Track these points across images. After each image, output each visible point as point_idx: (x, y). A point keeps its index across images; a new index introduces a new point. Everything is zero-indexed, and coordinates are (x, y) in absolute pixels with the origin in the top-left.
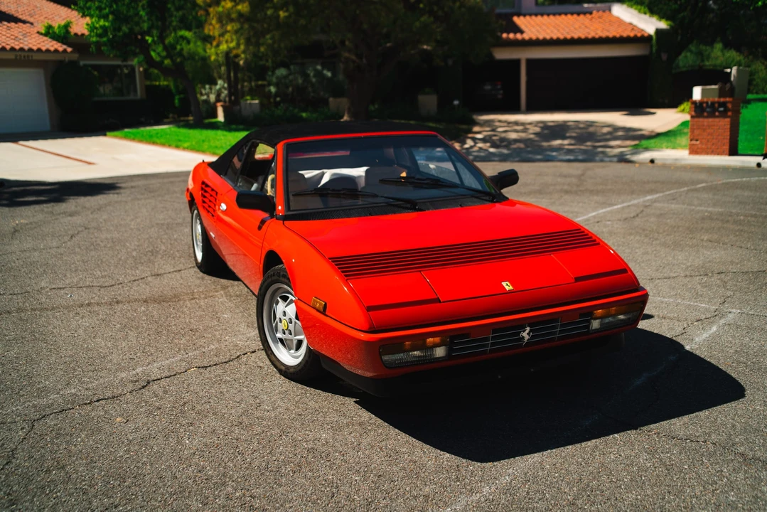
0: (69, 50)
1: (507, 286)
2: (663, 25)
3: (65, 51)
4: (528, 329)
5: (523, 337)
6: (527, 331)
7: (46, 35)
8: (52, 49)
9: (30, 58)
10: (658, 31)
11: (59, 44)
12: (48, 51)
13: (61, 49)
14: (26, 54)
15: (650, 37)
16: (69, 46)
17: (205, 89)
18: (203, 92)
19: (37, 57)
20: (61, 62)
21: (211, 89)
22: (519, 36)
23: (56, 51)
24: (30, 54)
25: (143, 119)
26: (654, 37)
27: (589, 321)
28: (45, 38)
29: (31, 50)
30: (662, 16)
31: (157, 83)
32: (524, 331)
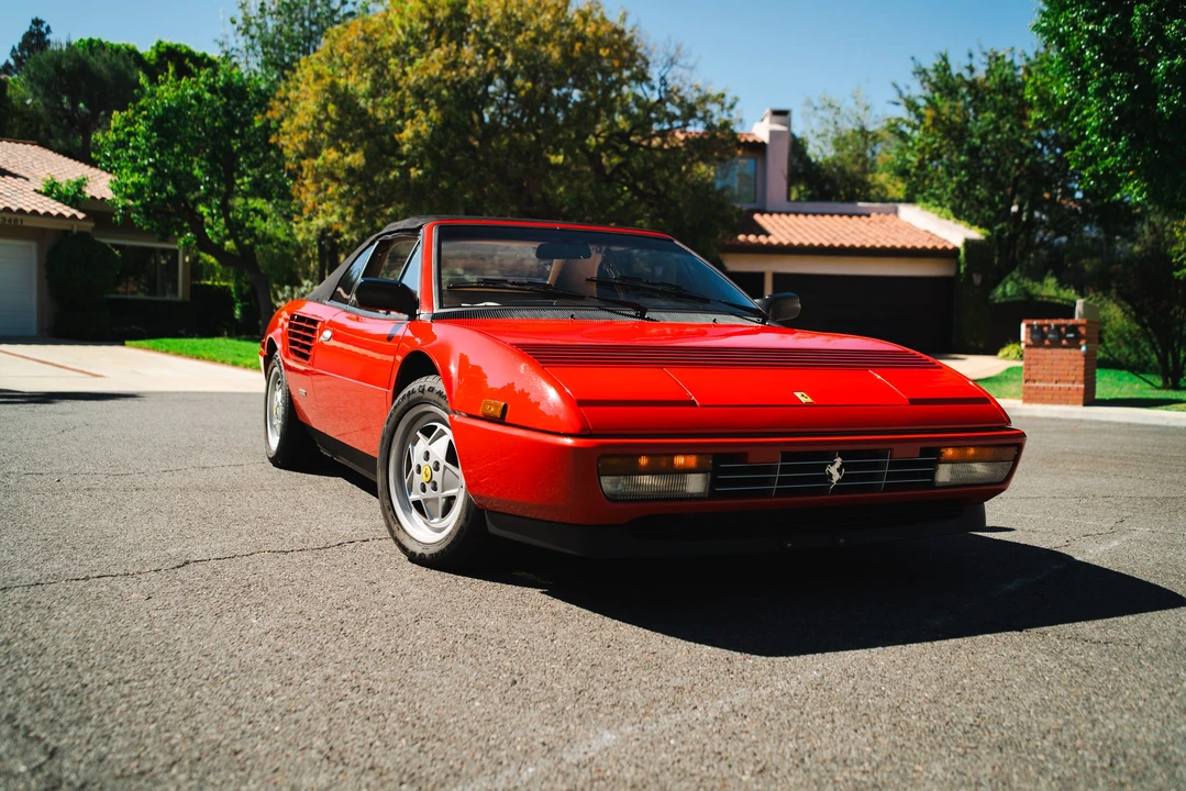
0: (81, 216)
1: (803, 398)
2: (976, 234)
3: (74, 217)
4: (839, 461)
5: (831, 475)
6: (837, 465)
7: (48, 194)
8: (54, 213)
9: (19, 223)
10: (968, 243)
11: (67, 208)
12: (48, 214)
13: (68, 214)
14: (13, 217)
15: (956, 251)
16: (81, 211)
17: (283, 292)
18: (280, 295)
19: (27, 222)
20: (66, 233)
21: (292, 292)
22: (763, 239)
23: (60, 216)
24: (19, 217)
25: (183, 332)
26: (962, 251)
27: (934, 465)
28: (46, 198)
29: (21, 211)
30: (973, 222)
31: (209, 283)
32: (832, 465)
